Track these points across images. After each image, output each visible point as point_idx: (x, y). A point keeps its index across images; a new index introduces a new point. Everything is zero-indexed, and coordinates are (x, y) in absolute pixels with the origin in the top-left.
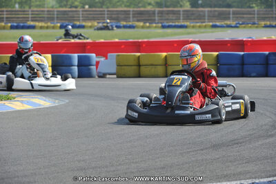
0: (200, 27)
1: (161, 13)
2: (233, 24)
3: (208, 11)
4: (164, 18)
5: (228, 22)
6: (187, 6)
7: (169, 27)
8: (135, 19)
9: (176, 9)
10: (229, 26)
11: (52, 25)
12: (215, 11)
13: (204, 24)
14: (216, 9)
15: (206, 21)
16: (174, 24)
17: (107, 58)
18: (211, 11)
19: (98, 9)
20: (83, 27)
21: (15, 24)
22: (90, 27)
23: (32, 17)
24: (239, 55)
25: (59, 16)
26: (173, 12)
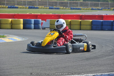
0: (86, 9)
1: (70, 3)
2: (100, 8)
3: (90, 3)
4: (72, 5)
5: (98, 8)
6: (82, 1)
8: (60, 5)
9: (77, 2)
10: (99, 9)
11: (25, 7)
12: (93, 3)
13: (88, 8)
14: (94, 2)
15: (89, 7)
16: (75, 8)
17: (46, 21)
18: (91, 3)
19: (44, 1)
20: (38, 8)
21: (10, 6)
22: (41, 8)
23: (17, 4)
24: (101, 21)
25: (28, 3)
26: (76, 3)
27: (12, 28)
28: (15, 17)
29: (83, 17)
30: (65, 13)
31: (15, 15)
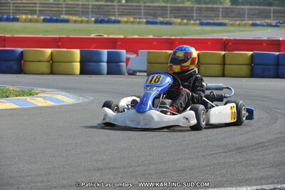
0: (239, 25)
1: (199, 9)
2: (274, 23)
3: (248, 9)
4: (202, 15)
5: (269, 21)
6: (227, 4)
7: (207, 24)
8: (173, 15)
9: (215, 6)
10: (270, 25)
11: (87, 19)
12: (256, 9)
13: (244, 22)
14: (257, 7)
15: (246, 19)
16: (212, 21)
17: (138, 55)
18: (251, 9)
19: (134, 4)
20: (118, 22)
21: (48, 17)
22: (126, 22)
23: (66, 11)
24: (274, 55)
25: (94, 10)
26: (213, 10)
27: (52, 73)
28: (60, 44)
29: (230, 44)
30: (184, 35)
31: (60, 38)
